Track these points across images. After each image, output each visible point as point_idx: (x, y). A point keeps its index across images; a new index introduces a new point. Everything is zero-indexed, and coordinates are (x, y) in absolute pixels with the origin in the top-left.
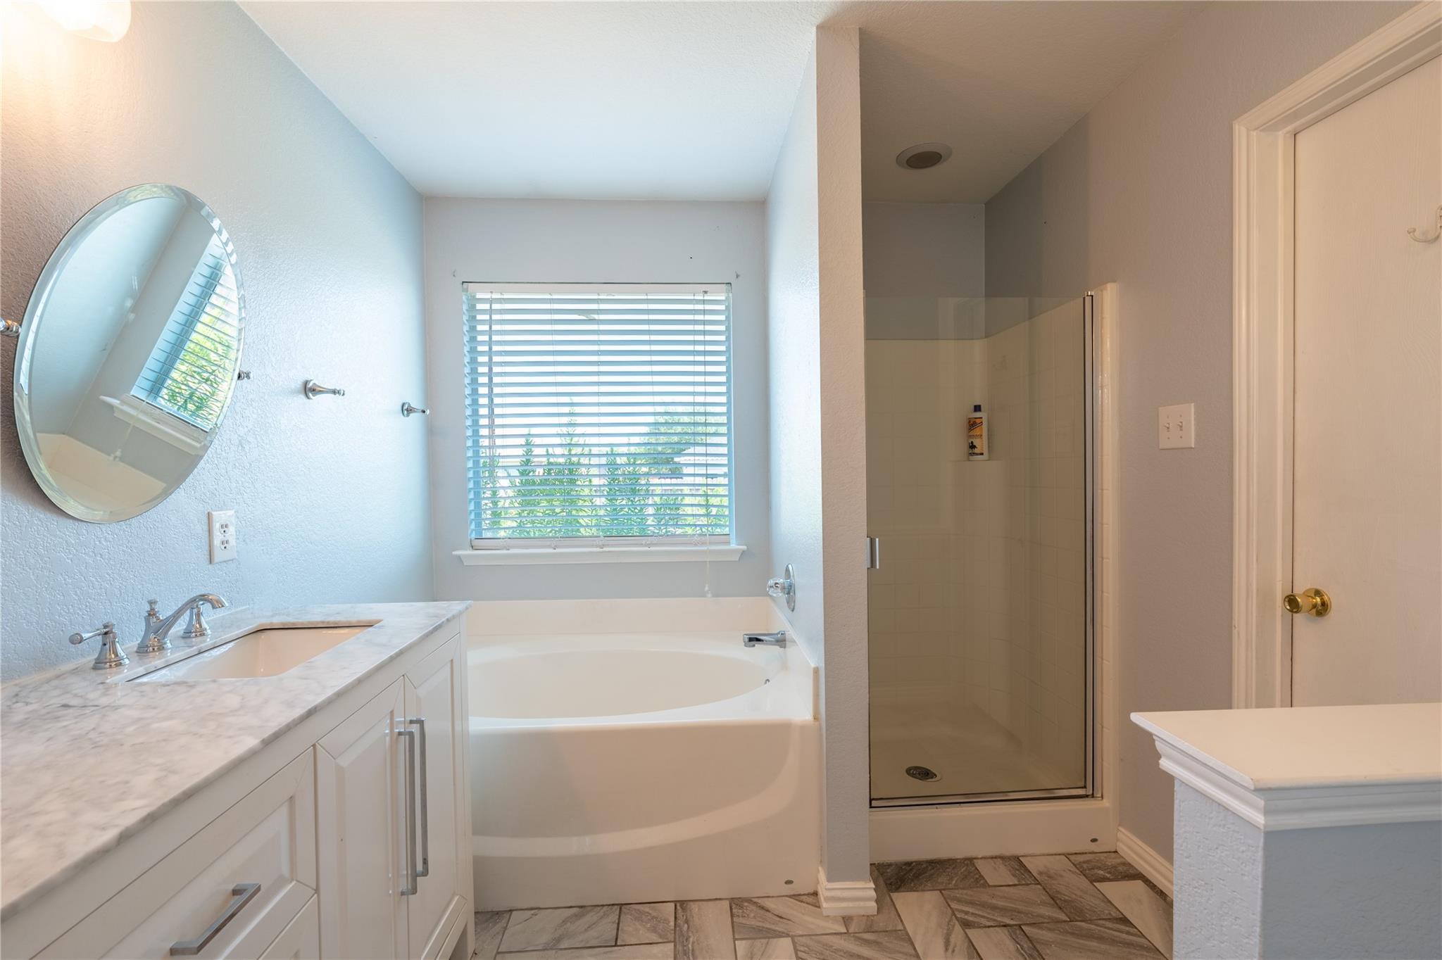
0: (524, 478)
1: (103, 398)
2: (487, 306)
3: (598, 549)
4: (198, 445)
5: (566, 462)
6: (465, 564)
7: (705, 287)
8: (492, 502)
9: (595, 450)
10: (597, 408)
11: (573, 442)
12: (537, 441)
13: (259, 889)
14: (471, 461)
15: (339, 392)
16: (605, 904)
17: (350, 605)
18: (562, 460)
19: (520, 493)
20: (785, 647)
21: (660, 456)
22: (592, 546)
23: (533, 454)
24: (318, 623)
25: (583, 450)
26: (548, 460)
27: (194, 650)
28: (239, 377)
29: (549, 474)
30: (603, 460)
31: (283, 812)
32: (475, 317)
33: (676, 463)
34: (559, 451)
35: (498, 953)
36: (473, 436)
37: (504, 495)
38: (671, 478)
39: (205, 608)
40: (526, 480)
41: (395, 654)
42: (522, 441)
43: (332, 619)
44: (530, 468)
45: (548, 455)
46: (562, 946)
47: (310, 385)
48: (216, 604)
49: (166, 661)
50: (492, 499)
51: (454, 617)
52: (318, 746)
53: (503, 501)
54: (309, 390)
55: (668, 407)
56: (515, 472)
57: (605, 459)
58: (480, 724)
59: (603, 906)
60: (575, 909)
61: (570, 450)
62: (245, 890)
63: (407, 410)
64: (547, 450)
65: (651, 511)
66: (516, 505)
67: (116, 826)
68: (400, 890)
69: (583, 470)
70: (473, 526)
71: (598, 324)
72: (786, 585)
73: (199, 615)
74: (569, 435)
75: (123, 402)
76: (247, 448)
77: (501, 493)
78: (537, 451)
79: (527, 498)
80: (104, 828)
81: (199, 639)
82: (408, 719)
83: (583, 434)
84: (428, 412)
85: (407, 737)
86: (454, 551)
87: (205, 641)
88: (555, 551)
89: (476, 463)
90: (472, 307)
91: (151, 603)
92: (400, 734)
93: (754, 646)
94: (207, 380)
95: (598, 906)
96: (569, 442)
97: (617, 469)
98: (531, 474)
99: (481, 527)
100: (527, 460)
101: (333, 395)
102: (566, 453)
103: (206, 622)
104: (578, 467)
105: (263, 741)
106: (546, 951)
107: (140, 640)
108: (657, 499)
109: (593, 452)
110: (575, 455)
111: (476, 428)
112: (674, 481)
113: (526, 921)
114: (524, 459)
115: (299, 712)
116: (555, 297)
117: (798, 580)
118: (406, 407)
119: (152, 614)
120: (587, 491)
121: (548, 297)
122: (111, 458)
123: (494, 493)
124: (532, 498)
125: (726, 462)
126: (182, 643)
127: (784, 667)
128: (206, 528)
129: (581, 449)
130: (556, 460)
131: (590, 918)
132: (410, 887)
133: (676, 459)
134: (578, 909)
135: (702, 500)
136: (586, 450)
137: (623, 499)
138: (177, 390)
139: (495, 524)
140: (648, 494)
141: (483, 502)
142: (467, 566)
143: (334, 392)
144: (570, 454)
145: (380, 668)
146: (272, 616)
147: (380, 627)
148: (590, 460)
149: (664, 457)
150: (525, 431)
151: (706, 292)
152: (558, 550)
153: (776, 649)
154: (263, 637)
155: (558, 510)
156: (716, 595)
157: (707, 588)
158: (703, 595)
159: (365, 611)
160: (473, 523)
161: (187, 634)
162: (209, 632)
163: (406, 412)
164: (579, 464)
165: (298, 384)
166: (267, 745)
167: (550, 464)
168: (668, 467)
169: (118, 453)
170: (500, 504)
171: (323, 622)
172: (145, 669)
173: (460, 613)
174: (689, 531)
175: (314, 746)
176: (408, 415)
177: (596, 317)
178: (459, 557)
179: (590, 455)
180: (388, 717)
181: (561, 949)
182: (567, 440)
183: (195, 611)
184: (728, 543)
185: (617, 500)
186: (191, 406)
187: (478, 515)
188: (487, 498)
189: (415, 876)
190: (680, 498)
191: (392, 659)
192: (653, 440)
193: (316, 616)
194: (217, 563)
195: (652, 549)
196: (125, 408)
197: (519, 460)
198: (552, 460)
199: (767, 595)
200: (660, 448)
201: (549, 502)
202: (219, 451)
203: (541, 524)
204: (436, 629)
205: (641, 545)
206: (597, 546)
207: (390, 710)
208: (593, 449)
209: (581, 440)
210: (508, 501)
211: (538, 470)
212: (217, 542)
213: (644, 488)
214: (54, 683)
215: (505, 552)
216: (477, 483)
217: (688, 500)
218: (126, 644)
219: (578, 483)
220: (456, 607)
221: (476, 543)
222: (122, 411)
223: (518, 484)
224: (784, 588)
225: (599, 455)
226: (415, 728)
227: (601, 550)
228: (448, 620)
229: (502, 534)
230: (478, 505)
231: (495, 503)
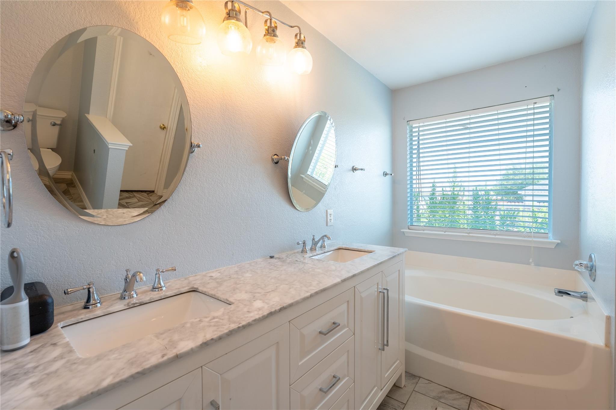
0: (431, 201)
1: (301, 175)
2: (417, 129)
3: (467, 234)
4: (324, 190)
5: (451, 194)
6: (406, 235)
7: (534, 101)
8: (417, 211)
9: (466, 189)
10: (468, 169)
11: (455, 185)
12: (438, 185)
13: (339, 325)
14: (409, 194)
15: (363, 169)
16: (463, 393)
17: (365, 245)
18: (450, 193)
19: (429, 207)
20: (587, 301)
21: (509, 191)
22: (464, 233)
23: (436, 190)
24: (355, 249)
25: (460, 188)
26: (443, 193)
27: (323, 252)
28: (335, 167)
29: (443, 199)
30: (471, 193)
31: (346, 304)
32: (412, 134)
33: (519, 194)
34: (448, 189)
35: (414, 390)
36: (410, 183)
37: (422, 208)
38: (515, 202)
39: (326, 239)
40: (432, 202)
41: (379, 263)
42: (431, 185)
43: (360, 248)
44: (434, 197)
45: (443, 190)
46: (441, 401)
47: (354, 168)
48: (329, 238)
49: (317, 253)
50: (417, 210)
51: (400, 254)
52: (355, 287)
53: (422, 210)
54: (354, 169)
55: (514, 166)
56: (427, 198)
57: (472, 192)
58: (409, 298)
59: (462, 393)
60: (448, 389)
61: (454, 188)
62: (336, 324)
63: (385, 174)
64: (443, 189)
65: (497, 218)
66: (428, 212)
67: (310, 292)
68: (379, 348)
69: (460, 198)
70: (409, 220)
71: (469, 129)
72: (589, 265)
73: (324, 241)
74: (453, 182)
75: (306, 176)
76: (336, 189)
77: (421, 207)
78: (437, 189)
79: (433, 210)
80: (307, 292)
81: (324, 249)
82: (383, 288)
83: (460, 181)
84: (393, 175)
85: (383, 293)
86: (402, 229)
87: (325, 249)
88: (445, 233)
89: (411, 194)
90: (411, 131)
91: (314, 236)
92: (380, 292)
93: (562, 296)
94: (325, 168)
95: (459, 392)
96: (453, 185)
97: (479, 197)
98: (435, 199)
99: (413, 220)
100: (433, 193)
101: (361, 171)
102: (452, 190)
103: (326, 244)
104: (458, 196)
105: (341, 280)
106: (434, 399)
107: (311, 247)
108: (502, 213)
109: (465, 189)
110: (456, 191)
111: (411, 180)
112: (517, 204)
113: (426, 384)
114: (432, 193)
115: (351, 274)
116: (448, 120)
117: (598, 263)
118: (385, 173)
119: (313, 239)
120: (462, 207)
121: (445, 121)
122: (302, 193)
123: (418, 207)
124: (435, 210)
125: (547, 194)
126: (320, 249)
127: (586, 312)
128: (326, 215)
129: (459, 188)
130: (446, 193)
131: (454, 396)
132: (382, 347)
133: (519, 192)
134: (450, 390)
135: (530, 214)
136: (462, 189)
137: (482, 212)
138: (318, 171)
139: (419, 220)
140: (495, 210)
141: (414, 210)
142: (406, 236)
143: (362, 169)
144: (454, 190)
145: (374, 266)
146: (343, 245)
147: (375, 253)
148: (464, 193)
149: (511, 191)
150: (432, 181)
151: (535, 103)
152: (446, 233)
153: (580, 301)
154: (340, 251)
155: (447, 216)
156: (537, 264)
157: (531, 261)
158: (529, 264)
159: (369, 247)
160: (409, 219)
161: (321, 247)
162: (326, 247)
163: (385, 175)
164: (458, 195)
165: (351, 168)
166: (343, 282)
167: (444, 195)
168: (514, 196)
169: (304, 192)
170: (421, 212)
171: (357, 249)
172: (313, 255)
173: (403, 253)
174: (522, 230)
175: (354, 287)
176: (386, 176)
177: (469, 126)
178: (403, 232)
179: (464, 191)
180: (376, 285)
181: (441, 402)
182: (453, 184)
183: (323, 240)
184: (547, 238)
185: (478, 212)
186: (321, 176)
187: (412, 216)
188: (415, 209)
189: (384, 345)
190: (516, 213)
191: (379, 264)
192: (505, 183)
193: (355, 246)
194: (329, 226)
195: (497, 237)
196: (306, 178)
197: (429, 193)
198: (445, 193)
199: (574, 269)
200: (509, 187)
201: (443, 212)
202: (330, 191)
203: (439, 221)
204: (394, 257)
205: (490, 234)
206: (466, 233)
207: (377, 283)
208: (465, 188)
209: (460, 184)
210: (424, 210)
211: (438, 197)
212: (329, 220)
213: (494, 207)
214: (294, 254)
215: (422, 232)
216: (411, 203)
217: (521, 214)
218: (308, 248)
219: (458, 203)
220: (401, 250)
221: (411, 227)
222: (306, 179)
223: (429, 204)
224: (587, 267)
225: (469, 191)
226: (385, 291)
227: (468, 235)
228: (398, 254)
229: (422, 224)
230: (411, 212)
231: (418, 211)
